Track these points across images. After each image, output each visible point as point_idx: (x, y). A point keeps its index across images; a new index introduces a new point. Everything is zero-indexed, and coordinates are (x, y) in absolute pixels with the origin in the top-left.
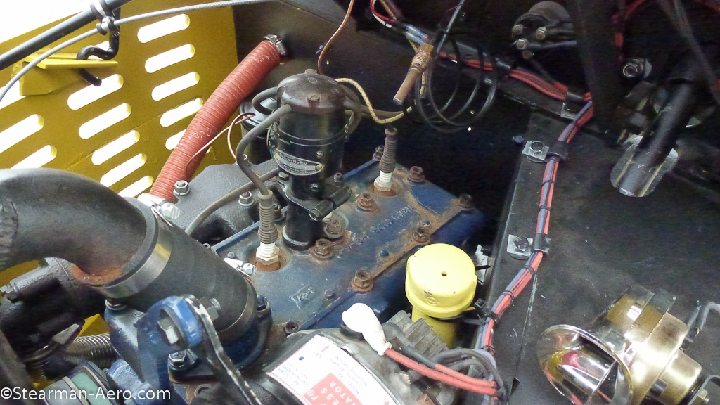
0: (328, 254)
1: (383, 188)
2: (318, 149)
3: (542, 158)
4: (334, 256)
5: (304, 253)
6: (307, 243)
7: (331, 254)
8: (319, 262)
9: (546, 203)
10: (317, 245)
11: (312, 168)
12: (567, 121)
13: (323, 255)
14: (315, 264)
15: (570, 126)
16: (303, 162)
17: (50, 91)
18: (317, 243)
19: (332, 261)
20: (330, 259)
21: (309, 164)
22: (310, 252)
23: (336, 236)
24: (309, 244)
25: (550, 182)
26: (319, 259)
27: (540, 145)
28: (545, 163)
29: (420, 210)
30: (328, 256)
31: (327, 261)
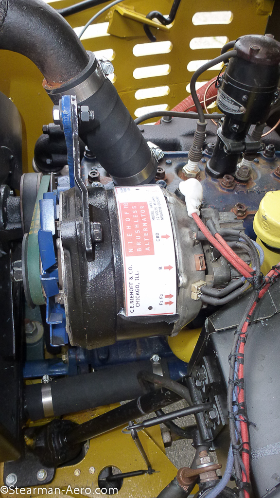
0: (229, 187)
2: (245, 93)
4: (232, 190)
5: (215, 180)
6: (219, 173)
7: (232, 188)
8: (220, 189)
10: (224, 177)
11: (236, 108)
13: (225, 186)
14: (217, 190)
16: (232, 101)
17: (124, 36)
18: (225, 176)
19: (229, 193)
20: (229, 191)
21: (235, 104)
22: (218, 181)
23: (241, 179)
24: (219, 175)
26: (221, 187)
30: (227, 188)
31: (225, 191)
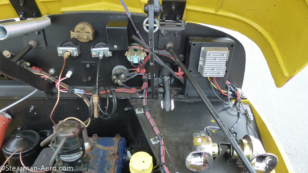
1: (88, 148)
3: (143, 112)
9: (154, 125)
11: (79, 155)
12: (142, 98)
15: (144, 100)
25: (151, 118)
27: (140, 109)
28: (145, 113)
29: (106, 148)
